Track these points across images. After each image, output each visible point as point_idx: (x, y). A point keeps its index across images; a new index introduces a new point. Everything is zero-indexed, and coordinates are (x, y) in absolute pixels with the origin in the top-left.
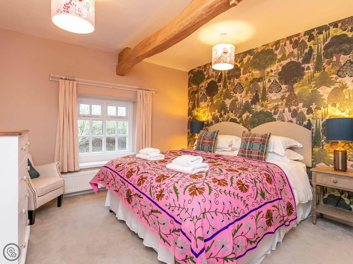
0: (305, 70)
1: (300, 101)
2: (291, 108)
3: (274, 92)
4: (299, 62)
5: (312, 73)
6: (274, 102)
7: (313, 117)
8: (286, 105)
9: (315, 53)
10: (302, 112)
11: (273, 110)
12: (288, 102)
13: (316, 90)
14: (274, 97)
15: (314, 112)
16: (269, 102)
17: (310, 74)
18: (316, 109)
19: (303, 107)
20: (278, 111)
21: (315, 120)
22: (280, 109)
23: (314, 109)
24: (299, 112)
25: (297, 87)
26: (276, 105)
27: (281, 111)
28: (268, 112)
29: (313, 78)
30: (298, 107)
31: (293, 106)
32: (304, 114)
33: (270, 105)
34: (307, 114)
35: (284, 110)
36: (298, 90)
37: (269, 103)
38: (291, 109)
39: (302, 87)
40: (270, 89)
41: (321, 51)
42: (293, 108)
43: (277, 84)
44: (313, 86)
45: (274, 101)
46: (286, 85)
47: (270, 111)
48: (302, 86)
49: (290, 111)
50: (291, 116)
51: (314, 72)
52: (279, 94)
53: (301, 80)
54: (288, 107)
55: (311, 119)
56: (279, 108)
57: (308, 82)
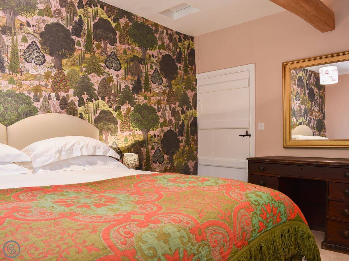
0: (76, 44)
1: (71, 87)
2: (59, 93)
3: (33, 62)
4: (69, 30)
5: (82, 52)
6: (34, 80)
7: (86, 110)
8: (53, 89)
9: (85, 27)
10: (72, 102)
11: (32, 92)
12: (55, 84)
13: (87, 76)
14: (33, 70)
15: (86, 104)
16: (24, 77)
17: (80, 53)
18: (88, 101)
19: (75, 95)
20: (41, 95)
21: (87, 114)
22: (44, 94)
23: (86, 100)
24: (69, 101)
25: (66, 65)
26: (36, 85)
27: (46, 96)
28: (24, 95)
29: (84, 60)
30: (68, 94)
31: (62, 92)
32: (76, 106)
33: (27, 83)
34: (78, 105)
35: (50, 96)
36: (68, 70)
37: (25, 80)
38: (59, 96)
39: (72, 67)
40: (26, 56)
41: (90, 28)
42: (62, 94)
43: (38, 50)
44: (84, 69)
45: (33, 78)
46: (52, 57)
47: (27, 94)
48: (72, 65)
49: (58, 98)
50: (60, 106)
51: (85, 52)
52: (42, 68)
53: (71, 57)
54: (56, 91)
55: (83, 113)
56: (42, 91)
57: (78, 62)
